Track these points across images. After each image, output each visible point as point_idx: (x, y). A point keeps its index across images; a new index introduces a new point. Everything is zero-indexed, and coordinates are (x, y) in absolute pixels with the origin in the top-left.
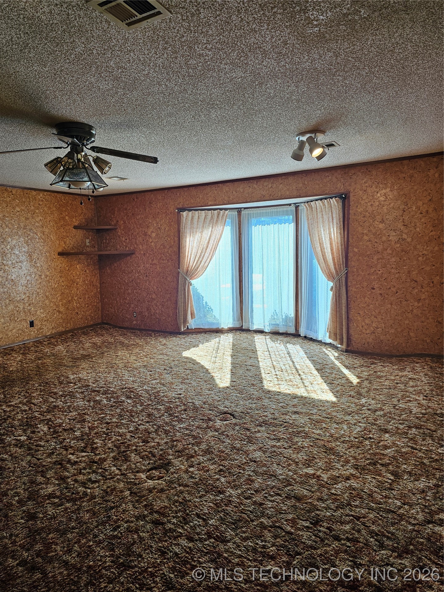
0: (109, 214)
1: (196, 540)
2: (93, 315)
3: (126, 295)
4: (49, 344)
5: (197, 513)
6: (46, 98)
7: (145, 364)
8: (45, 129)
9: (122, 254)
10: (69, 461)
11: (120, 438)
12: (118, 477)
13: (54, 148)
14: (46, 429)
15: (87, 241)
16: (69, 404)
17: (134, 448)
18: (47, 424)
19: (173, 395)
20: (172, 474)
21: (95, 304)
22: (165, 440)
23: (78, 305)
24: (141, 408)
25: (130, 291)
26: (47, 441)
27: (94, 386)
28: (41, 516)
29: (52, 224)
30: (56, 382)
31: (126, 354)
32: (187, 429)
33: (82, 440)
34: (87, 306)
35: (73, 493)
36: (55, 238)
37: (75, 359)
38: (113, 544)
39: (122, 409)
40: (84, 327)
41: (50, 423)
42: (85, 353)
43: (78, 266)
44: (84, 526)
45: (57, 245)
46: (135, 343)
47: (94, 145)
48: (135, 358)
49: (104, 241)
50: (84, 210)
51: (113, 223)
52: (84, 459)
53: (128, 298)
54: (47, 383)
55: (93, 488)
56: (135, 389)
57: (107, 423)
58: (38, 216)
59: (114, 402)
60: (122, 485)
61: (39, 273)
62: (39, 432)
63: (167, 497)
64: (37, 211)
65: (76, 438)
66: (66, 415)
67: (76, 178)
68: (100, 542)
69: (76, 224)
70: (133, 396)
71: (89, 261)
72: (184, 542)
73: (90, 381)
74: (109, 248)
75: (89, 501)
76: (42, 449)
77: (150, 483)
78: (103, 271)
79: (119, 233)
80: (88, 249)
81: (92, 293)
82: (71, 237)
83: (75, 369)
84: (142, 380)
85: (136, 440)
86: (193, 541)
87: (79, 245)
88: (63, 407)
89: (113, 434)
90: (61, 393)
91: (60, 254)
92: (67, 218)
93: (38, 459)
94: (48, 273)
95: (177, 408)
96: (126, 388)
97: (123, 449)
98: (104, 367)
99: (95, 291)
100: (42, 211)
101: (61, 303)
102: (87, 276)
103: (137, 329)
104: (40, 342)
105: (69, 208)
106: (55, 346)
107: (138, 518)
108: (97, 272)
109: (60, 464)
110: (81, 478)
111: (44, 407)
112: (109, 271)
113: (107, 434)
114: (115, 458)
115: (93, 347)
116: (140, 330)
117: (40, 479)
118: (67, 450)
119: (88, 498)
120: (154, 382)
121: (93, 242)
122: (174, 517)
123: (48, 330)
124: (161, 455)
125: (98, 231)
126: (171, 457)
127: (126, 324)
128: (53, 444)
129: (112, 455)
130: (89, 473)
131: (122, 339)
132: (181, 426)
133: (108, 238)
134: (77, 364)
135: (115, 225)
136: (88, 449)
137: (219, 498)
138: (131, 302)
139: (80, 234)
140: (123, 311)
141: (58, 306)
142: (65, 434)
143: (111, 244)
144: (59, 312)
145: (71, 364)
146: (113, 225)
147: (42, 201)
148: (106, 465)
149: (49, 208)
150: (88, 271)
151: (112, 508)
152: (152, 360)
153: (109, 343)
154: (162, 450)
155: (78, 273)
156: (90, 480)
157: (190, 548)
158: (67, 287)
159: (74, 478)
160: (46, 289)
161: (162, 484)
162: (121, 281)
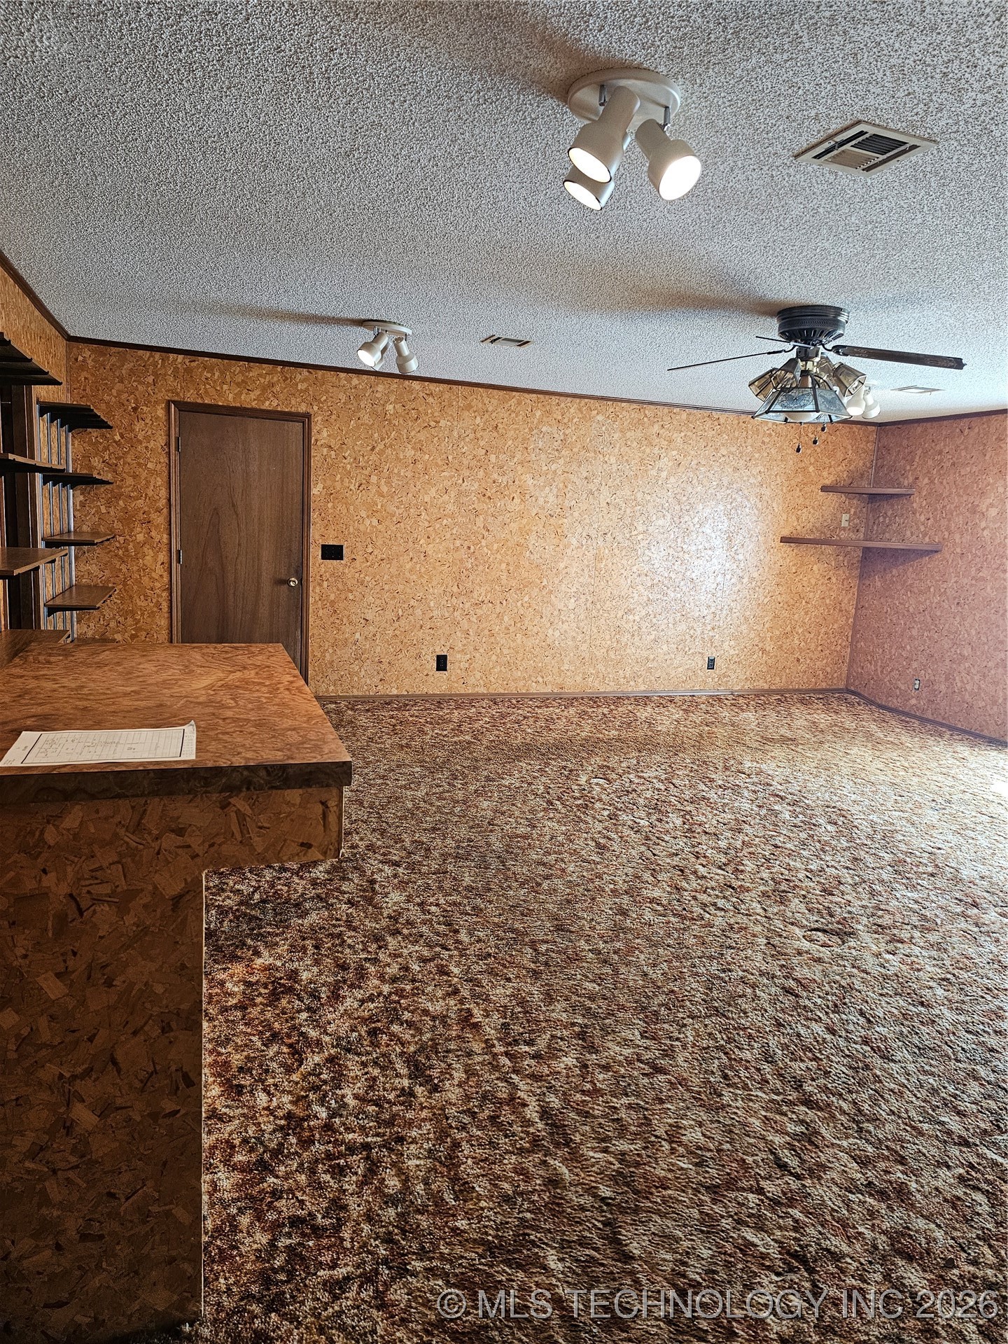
0: (902, 462)
1: (840, 1036)
2: (828, 669)
3: (906, 640)
4: (732, 705)
5: (861, 1010)
6: (756, 278)
7: (897, 781)
8: (762, 319)
9: (914, 551)
10: (695, 872)
11: (787, 872)
12: (758, 917)
13: (769, 353)
14: (679, 822)
15: (845, 517)
16: (726, 801)
17: (804, 893)
18: (683, 816)
19: (923, 846)
20: (849, 948)
21: (838, 649)
22: (864, 903)
23: (803, 643)
24: (845, 844)
25: (914, 632)
26: (675, 838)
27: (779, 787)
28: (634, 916)
29: (779, 481)
30: (720, 766)
31: (867, 755)
32: (916, 902)
33: (726, 854)
34: (819, 648)
35: (684, 909)
36: (780, 508)
37: (767, 739)
38: (713, 984)
39: (812, 836)
40: (806, 690)
41: (688, 817)
42: (789, 734)
43: (815, 568)
44: (684, 950)
45: (782, 522)
46: (896, 741)
47: (838, 342)
48: (881, 766)
49: (881, 519)
50: (850, 452)
51: (906, 483)
52: (717, 877)
53: (908, 647)
54: (704, 762)
55: (715, 915)
56: (852, 815)
57: (776, 846)
58: (756, 465)
59: (802, 822)
60: (759, 929)
61: (739, 572)
62: (667, 823)
63: (823, 971)
64: (757, 455)
65: (719, 850)
66: (716, 815)
67: (793, 407)
68: (697, 974)
69: (828, 482)
70: (841, 823)
71: (841, 558)
72: (818, 1028)
73: (776, 779)
74: (887, 535)
75: (703, 926)
76: (664, 844)
77: (806, 945)
78: (867, 582)
79: (915, 505)
80: (843, 535)
81: (836, 626)
82: (813, 508)
83: (759, 755)
84: (873, 804)
85: (812, 884)
86: (834, 1035)
87: (826, 524)
88: (716, 803)
89: (778, 862)
90: (720, 782)
91: (784, 540)
92: (811, 469)
93: (654, 855)
94: (755, 575)
95: (917, 866)
96: (834, 807)
97: (783, 887)
98: (814, 765)
99: (842, 621)
100: (766, 454)
101: (769, 634)
102: (831, 589)
103: (915, 717)
104: (720, 700)
105: (819, 450)
106: (742, 710)
107: (762, 974)
108: (855, 582)
109: (682, 871)
110: (703, 897)
111: (688, 794)
112: (878, 584)
113: (768, 860)
114: (764, 894)
115: (809, 729)
116: (923, 720)
117: (647, 876)
118: (698, 858)
119: (703, 922)
120: (897, 814)
121: (857, 521)
122: (820, 997)
123: (738, 680)
124: (845, 919)
125: (873, 497)
126: (860, 927)
127: (894, 703)
128: (681, 843)
129: (762, 888)
130: (717, 896)
131: (873, 727)
132: (909, 894)
133: (889, 513)
134: (767, 747)
135: (911, 487)
136: (729, 869)
137: (914, 1009)
138: (915, 657)
139: (832, 499)
140: (892, 674)
141: (763, 640)
142: (704, 837)
143: (894, 527)
144: (763, 651)
145: (755, 745)
146: (905, 487)
147: (770, 435)
148: (746, 896)
149: (781, 449)
150: (834, 580)
151: (731, 947)
152: (916, 779)
153: (844, 728)
154: (850, 912)
155: (813, 581)
156: (715, 904)
157: (824, 1039)
158: (785, 606)
159: (693, 894)
160: (747, 603)
161: (825, 953)
162: (901, 606)
